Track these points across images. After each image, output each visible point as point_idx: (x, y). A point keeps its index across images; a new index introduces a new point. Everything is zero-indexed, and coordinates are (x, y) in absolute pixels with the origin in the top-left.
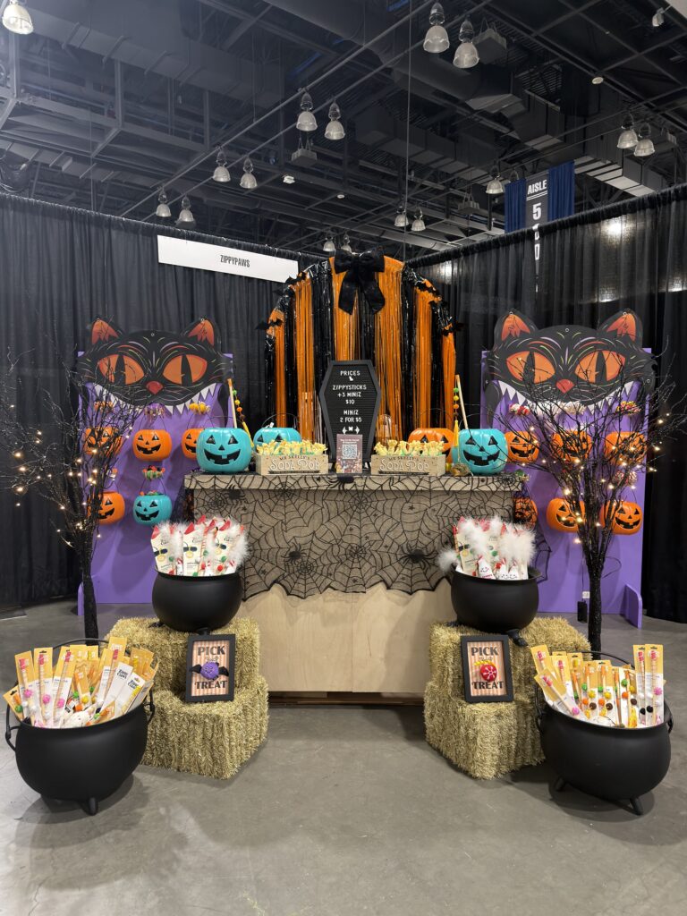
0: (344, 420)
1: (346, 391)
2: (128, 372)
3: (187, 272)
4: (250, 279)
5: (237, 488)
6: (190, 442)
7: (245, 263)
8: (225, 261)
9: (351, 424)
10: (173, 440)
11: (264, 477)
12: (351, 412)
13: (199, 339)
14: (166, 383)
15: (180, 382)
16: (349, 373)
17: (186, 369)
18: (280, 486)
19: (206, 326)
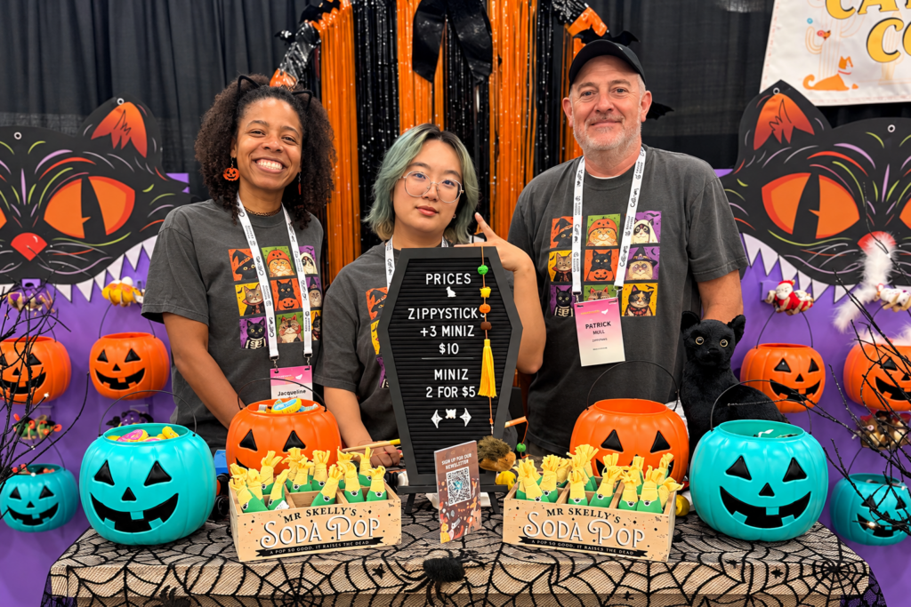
0: (435, 392)
1: (439, 322)
5: (181, 592)
9: (451, 403)
10: (70, 359)
11: (245, 568)
12: (452, 374)
13: (115, 144)
14: (51, 235)
15: (80, 233)
16: (447, 277)
17: (90, 205)
18: (286, 588)
19: (126, 116)
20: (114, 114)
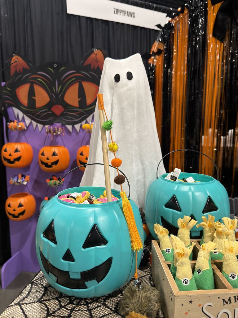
2: (37, 98)
3: (89, 21)
4: (135, 27)
6: (82, 159)
7: (131, 15)
8: (117, 13)
10: (71, 154)
13: (92, 67)
14: (66, 106)
15: (77, 105)
17: (82, 94)
20: (93, 56)
